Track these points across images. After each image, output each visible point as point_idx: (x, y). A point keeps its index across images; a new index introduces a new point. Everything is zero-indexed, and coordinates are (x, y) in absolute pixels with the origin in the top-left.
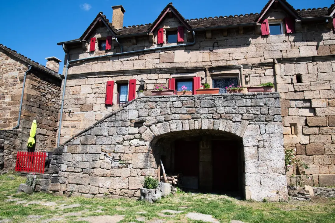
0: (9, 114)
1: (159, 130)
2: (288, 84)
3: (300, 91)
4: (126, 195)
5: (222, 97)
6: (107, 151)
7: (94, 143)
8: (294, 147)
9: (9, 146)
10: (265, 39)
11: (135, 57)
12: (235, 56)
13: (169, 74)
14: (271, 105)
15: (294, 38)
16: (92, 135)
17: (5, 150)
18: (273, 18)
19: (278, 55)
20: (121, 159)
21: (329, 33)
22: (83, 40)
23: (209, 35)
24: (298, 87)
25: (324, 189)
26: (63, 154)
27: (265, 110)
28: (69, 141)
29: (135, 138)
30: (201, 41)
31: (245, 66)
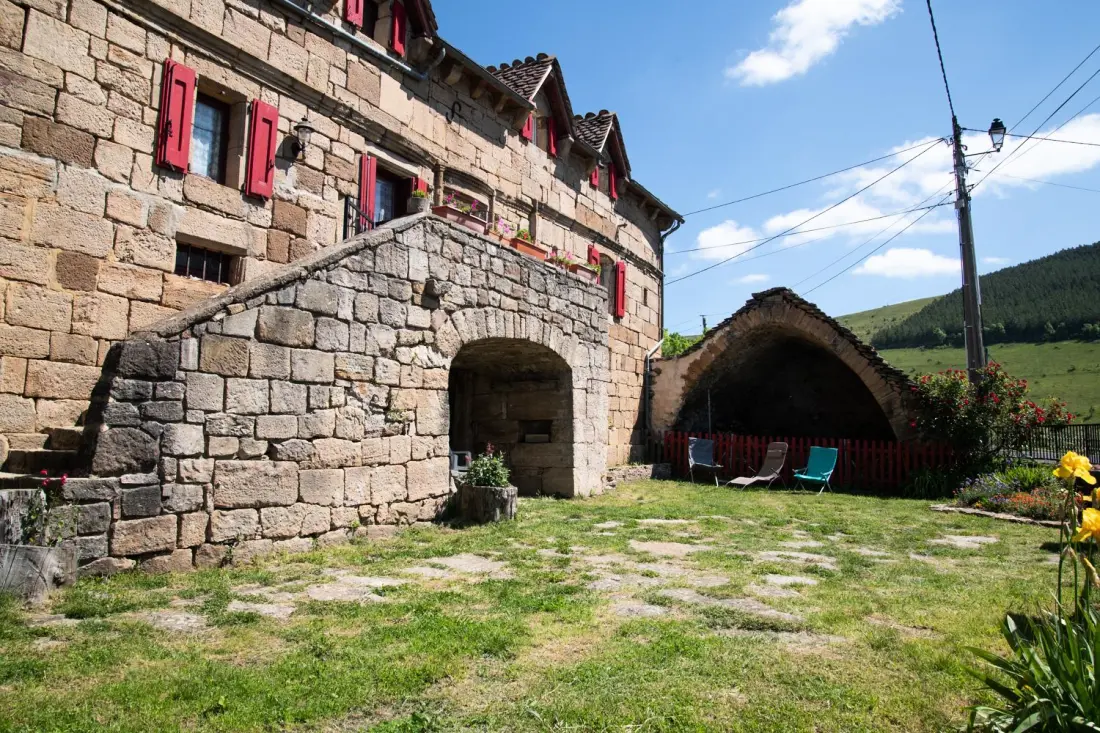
4: (403, 519)
6: (353, 377)
7: (309, 341)
10: (524, 147)
11: (276, 19)
12: (484, 161)
13: (363, 139)
15: (556, 168)
16: (302, 309)
19: (538, 194)
20: (393, 407)
21: (586, 183)
23: (455, 77)
26: (181, 374)
28: (208, 318)
29: (422, 342)
30: (433, 81)
31: (500, 196)
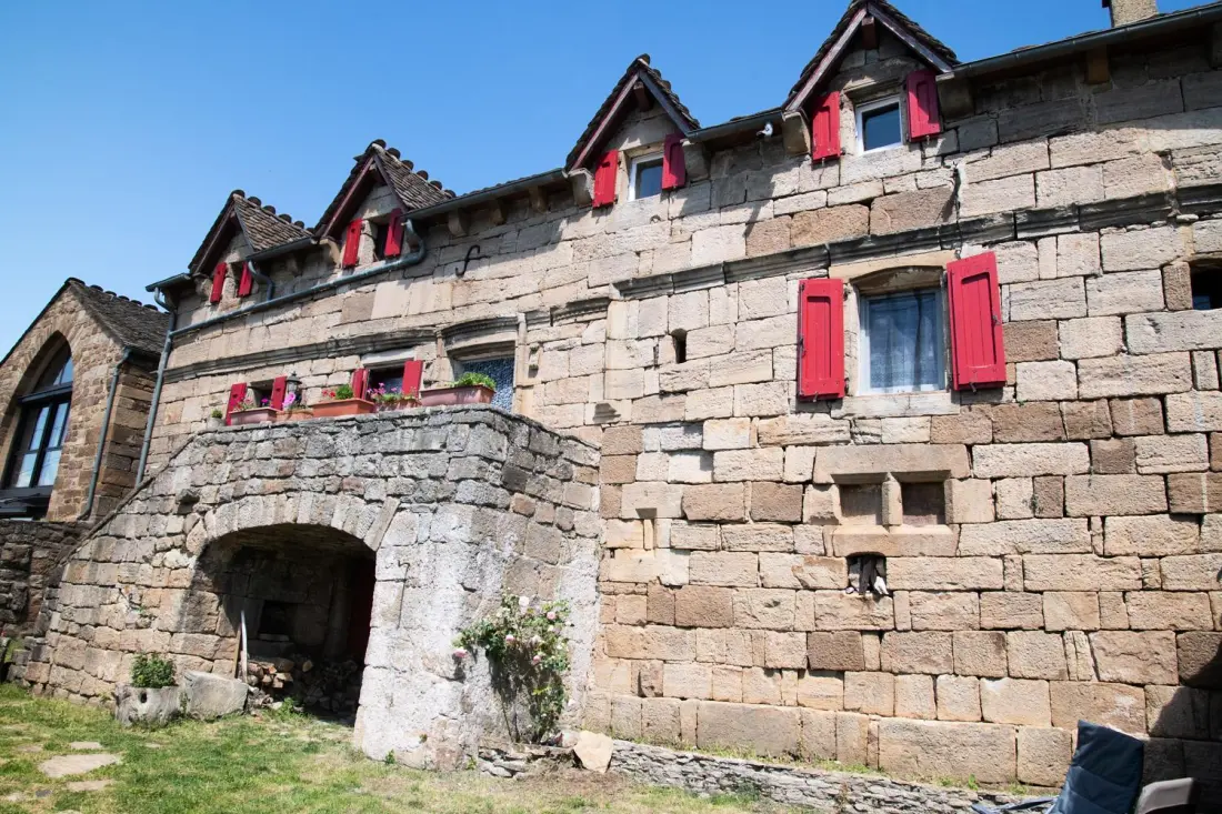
0: (76, 480)
1: (217, 524)
2: (646, 368)
3: (675, 393)
5: (352, 426)
6: (124, 581)
7: (109, 557)
8: (641, 594)
9: (48, 562)
10: (603, 218)
11: (294, 311)
12: (514, 287)
13: (357, 357)
14: (457, 448)
15: (686, 203)
17: (34, 573)
18: (637, 143)
19: (627, 270)
20: (143, 604)
21: (796, 170)
22: (196, 274)
23: (455, 225)
24: (669, 377)
25: (652, 755)
26: (61, 584)
27: (437, 464)
29: (174, 546)
30: (441, 248)
31: (532, 317)
